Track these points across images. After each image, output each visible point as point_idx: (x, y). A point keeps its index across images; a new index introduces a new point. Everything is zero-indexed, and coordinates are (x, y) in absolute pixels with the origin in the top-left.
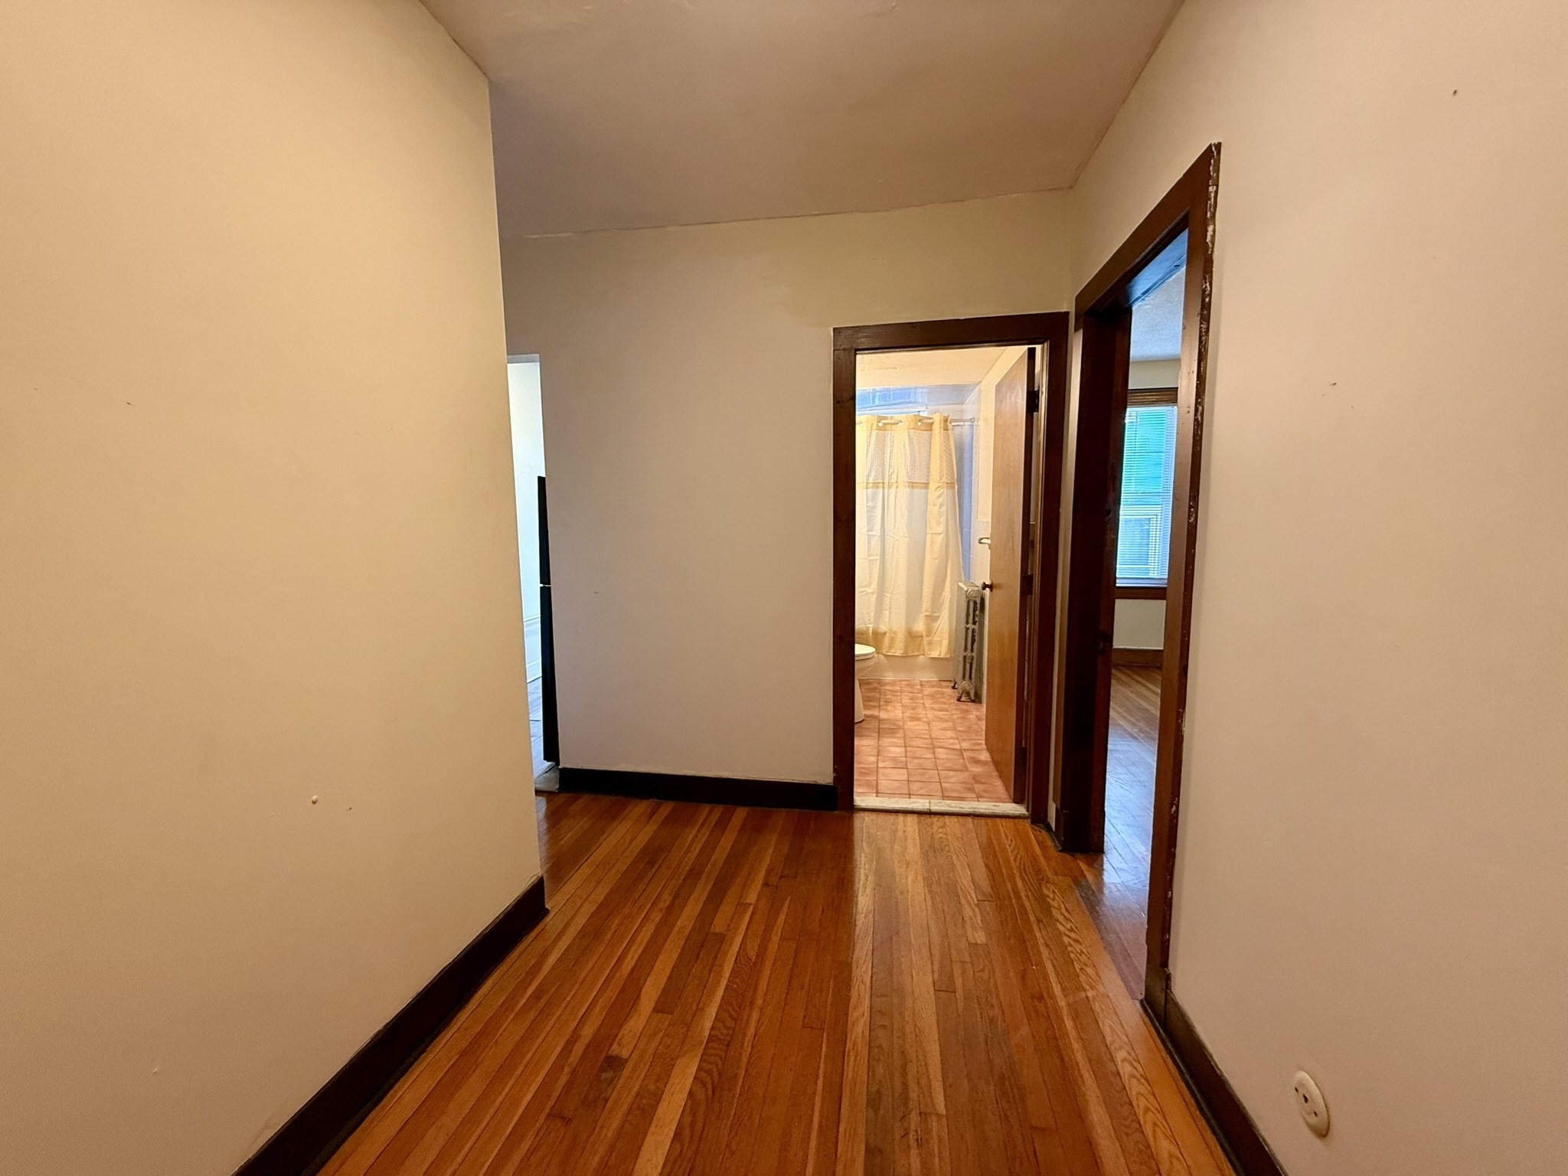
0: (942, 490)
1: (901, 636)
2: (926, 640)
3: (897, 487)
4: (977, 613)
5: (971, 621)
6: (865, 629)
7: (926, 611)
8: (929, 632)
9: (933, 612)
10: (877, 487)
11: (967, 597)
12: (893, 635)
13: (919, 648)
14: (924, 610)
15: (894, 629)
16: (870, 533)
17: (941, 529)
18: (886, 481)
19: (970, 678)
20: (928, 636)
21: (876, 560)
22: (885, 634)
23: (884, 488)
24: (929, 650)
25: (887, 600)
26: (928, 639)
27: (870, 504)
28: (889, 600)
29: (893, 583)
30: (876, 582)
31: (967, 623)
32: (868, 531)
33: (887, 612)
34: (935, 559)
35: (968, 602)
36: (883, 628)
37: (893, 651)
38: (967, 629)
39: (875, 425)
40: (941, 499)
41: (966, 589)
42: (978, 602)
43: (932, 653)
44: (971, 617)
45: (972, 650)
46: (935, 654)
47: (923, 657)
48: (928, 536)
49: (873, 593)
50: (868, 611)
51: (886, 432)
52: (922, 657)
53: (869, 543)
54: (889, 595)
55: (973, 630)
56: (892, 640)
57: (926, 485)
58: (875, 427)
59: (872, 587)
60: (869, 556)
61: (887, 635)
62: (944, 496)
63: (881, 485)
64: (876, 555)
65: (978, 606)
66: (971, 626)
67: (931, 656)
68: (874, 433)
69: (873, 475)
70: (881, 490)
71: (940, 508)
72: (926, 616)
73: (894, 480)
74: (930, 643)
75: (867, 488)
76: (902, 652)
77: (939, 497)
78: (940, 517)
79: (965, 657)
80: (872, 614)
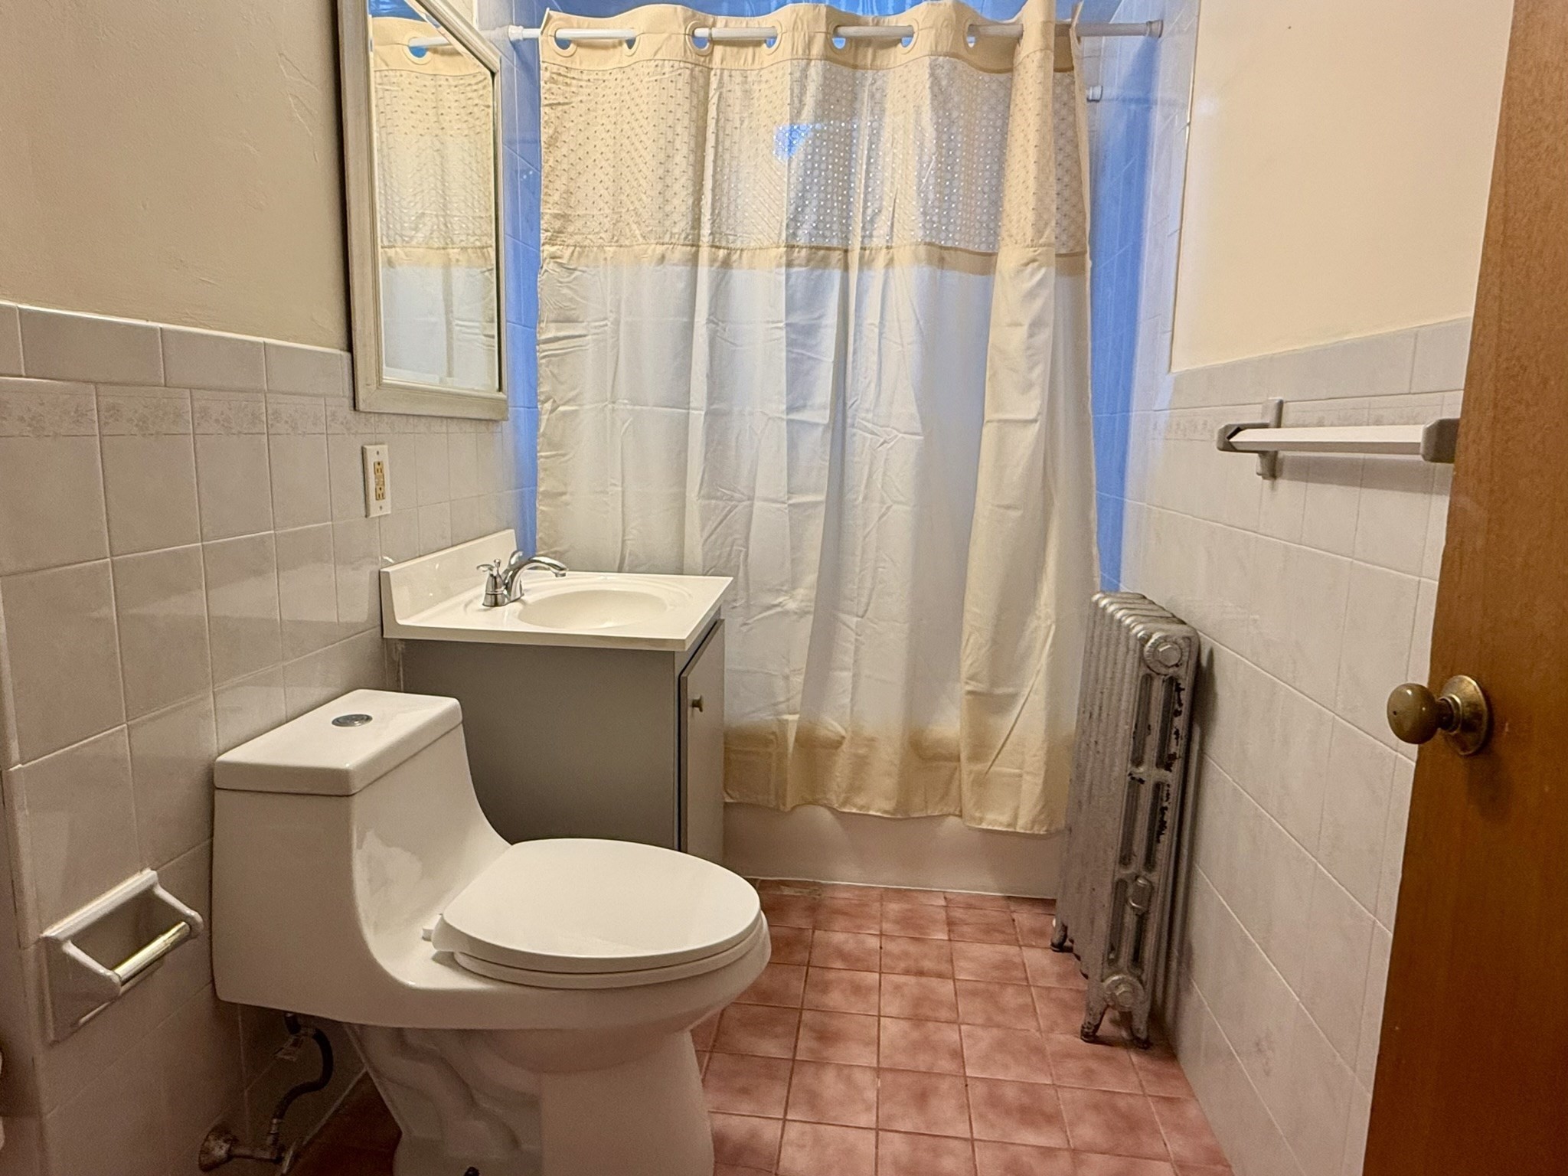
0: (1043, 271)
1: (888, 756)
2: (968, 770)
3: (890, 263)
4: (1179, 722)
5: (1151, 754)
6: (775, 728)
7: (972, 678)
8: (981, 747)
9: (994, 683)
10: (824, 263)
11: (1142, 659)
12: (862, 751)
13: (946, 794)
14: (964, 676)
15: (869, 731)
16: (794, 416)
17: (1031, 406)
18: (856, 244)
19: (1137, 958)
20: (976, 756)
21: (815, 504)
22: (837, 744)
23: (846, 268)
24: (979, 804)
25: (847, 641)
26: (978, 767)
27: (798, 318)
28: (853, 637)
29: (868, 584)
30: (811, 578)
31: (1137, 761)
32: (791, 409)
33: (846, 676)
34: (1008, 507)
35: (1148, 679)
36: (833, 725)
37: (860, 800)
38: (1136, 782)
39: (819, 41)
40: (1038, 304)
41: (1139, 630)
42: (1186, 683)
43: (990, 816)
44: (1153, 739)
45: (1150, 862)
46: (996, 819)
47: (956, 820)
48: (989, 432)
49: (802, 613)
50: (787, 671)
51: (859, 73)
52: (952, 821)
53: (792, 446)
54: (853, 621)
55: (1158, 786)
56: (861, 764)
57: (986, 262)
58: (817, 49)
59: (801, 592)
60: (791, 492)
61: (845, 746)
62: (1046, 293)
63: (837, 256)
64: (816, 491)
65: (1185, 696)
66: (1149, 772)
67: (984, 826)
68: (816, 70)
69: (810, 217)
70: (836, 274)
71: (1031, 335)
72: (970, 693)
73: (878, 241)
74: (982, 782)
75: (789, 264)
76: (889, 806)
77: (1031, 295)
78: (1031, 369)
79: (1120, 886)
80: (798, 680)
